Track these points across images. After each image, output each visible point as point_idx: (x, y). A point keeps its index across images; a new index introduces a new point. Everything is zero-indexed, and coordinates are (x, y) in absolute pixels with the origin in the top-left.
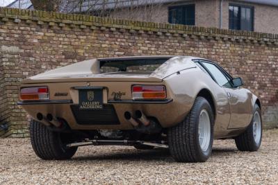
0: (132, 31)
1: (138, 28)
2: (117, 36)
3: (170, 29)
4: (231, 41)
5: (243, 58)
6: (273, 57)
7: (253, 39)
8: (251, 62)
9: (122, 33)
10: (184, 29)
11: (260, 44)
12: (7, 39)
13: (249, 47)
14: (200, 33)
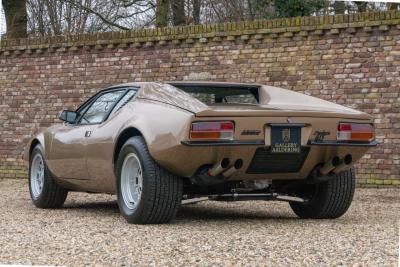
1: (377, 23)
2: (346, 40)
9: (352, 34)
12: (196, 64)
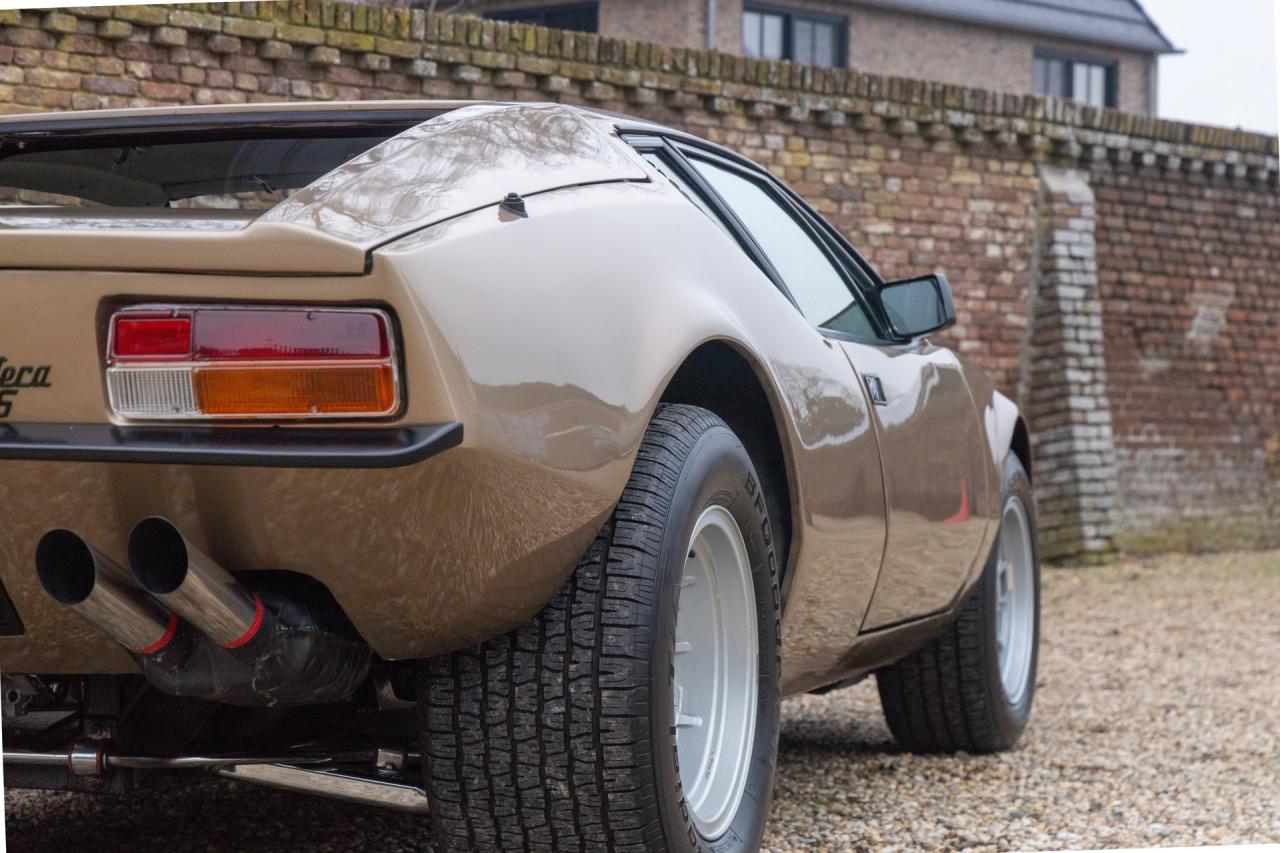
0: (276, 49)
1: (311, 36)
2: (191, 74)
3: (481, 47)
4: (790, 122)
5: (847, 208)
6: (988, 205)
7: (895, 111)
8: (885, 227)
9: (222, 56)
10: (555, 52)
11: (931, 140)
13: (875, 151)
14: (634, 76)
